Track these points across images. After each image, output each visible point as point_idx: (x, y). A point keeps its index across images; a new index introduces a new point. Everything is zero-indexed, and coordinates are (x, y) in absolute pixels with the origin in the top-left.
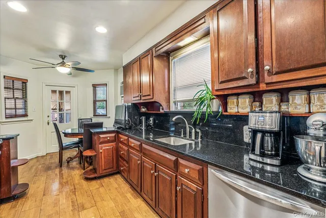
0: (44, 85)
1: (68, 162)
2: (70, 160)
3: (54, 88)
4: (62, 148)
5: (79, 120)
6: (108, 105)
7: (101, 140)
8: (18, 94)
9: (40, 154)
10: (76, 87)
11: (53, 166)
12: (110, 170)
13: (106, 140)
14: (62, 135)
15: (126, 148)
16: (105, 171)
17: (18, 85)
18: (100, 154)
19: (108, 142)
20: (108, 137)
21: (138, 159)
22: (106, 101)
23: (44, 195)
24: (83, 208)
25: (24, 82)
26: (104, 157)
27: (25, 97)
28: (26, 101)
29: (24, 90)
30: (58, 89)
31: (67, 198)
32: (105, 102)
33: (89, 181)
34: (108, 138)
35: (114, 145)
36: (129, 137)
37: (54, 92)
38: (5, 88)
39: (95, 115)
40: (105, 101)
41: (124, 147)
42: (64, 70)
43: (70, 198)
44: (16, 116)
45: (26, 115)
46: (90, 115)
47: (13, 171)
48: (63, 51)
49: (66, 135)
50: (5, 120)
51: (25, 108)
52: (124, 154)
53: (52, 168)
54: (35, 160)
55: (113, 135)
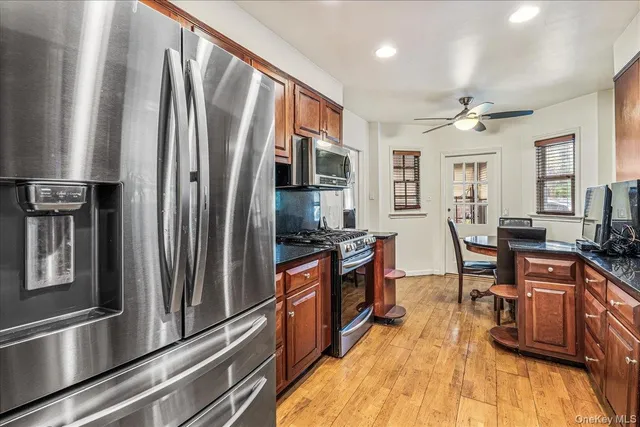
0: (443, 156)
1: (474, 299)
2: (476, 296)
3: (458, 160)
4: (462, 269)
5: (502, 220)
6: (577, 188)
7: (530, 271)
8: (410, 175)
9: (437, 272)
10: (499, 154)
11: (449, 296)
12: (557, 349)
13: (545, 271)
14: (463, 246)
15: (601, 309)
16: (537, 345)
17: (410, 161)
18: (527, 302)
19: (551, 277)
20: (548, 266)
21: (630, 349)
22: (572, 178)
23: (421, 336)
24: (470, 395)
25: (417, 155)
26: (538, 310)
27: (417, 180)
28: (418, 185)
29: (416, 168)
30: (465, 160)
31: (451, 360)
32: (569, 181)
33: (501, 351)
34: (551, 269)
35: (570, 292)
36: (608, 278)
37: (458, 166)
38: (395, 168)
39: (541, 212)
40: (568, 177)
41: (596, 303)
42: (467, 125)
43: (454, 363)
44: (406, 207)
45: (417, 207)
46: (528, 209)
47: (388, 285)
48: (465, 90)
49: (470, 246)
50: (393, 212)
51: (417, 196)
52: (596, 324)
53: (446, 299)
54: (428, 279)
55: (568, 264)
